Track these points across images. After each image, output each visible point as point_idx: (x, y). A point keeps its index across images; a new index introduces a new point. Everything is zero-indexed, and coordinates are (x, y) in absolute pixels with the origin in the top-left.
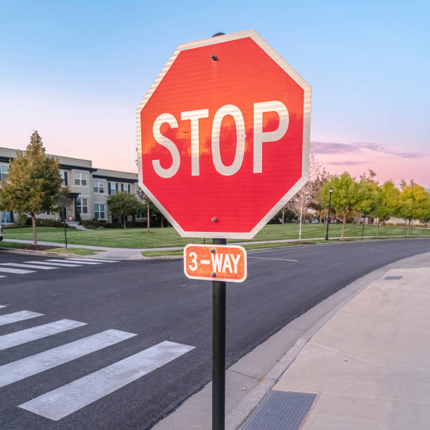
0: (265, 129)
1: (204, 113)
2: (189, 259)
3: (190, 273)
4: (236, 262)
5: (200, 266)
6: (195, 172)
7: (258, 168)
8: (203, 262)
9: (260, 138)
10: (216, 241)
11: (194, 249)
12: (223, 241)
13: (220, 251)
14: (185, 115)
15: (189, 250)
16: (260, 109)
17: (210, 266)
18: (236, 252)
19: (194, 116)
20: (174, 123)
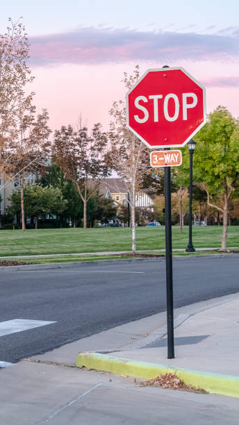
0: (188, 103)
1: (160, 96)
2: (153, 158)
3: (154, 164)
4: (176, 157)
5: (159, 161)
6: (156, 119)
7: (185, 118)
8: (160, 159)
9: (186, 106)
10: (165, 149)
11: (156, 154)
12: (169, 149)
13: (169, 153)
14: (151, 97)
15: (153, 154)
16: (185, 96)
17: (164, 161)
18: (176, 153)
19: (156, 98)
20: (145, 100)
